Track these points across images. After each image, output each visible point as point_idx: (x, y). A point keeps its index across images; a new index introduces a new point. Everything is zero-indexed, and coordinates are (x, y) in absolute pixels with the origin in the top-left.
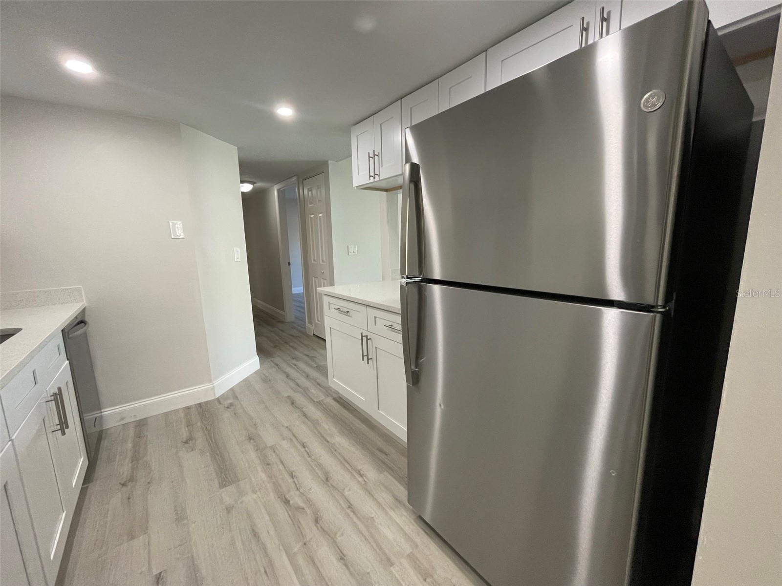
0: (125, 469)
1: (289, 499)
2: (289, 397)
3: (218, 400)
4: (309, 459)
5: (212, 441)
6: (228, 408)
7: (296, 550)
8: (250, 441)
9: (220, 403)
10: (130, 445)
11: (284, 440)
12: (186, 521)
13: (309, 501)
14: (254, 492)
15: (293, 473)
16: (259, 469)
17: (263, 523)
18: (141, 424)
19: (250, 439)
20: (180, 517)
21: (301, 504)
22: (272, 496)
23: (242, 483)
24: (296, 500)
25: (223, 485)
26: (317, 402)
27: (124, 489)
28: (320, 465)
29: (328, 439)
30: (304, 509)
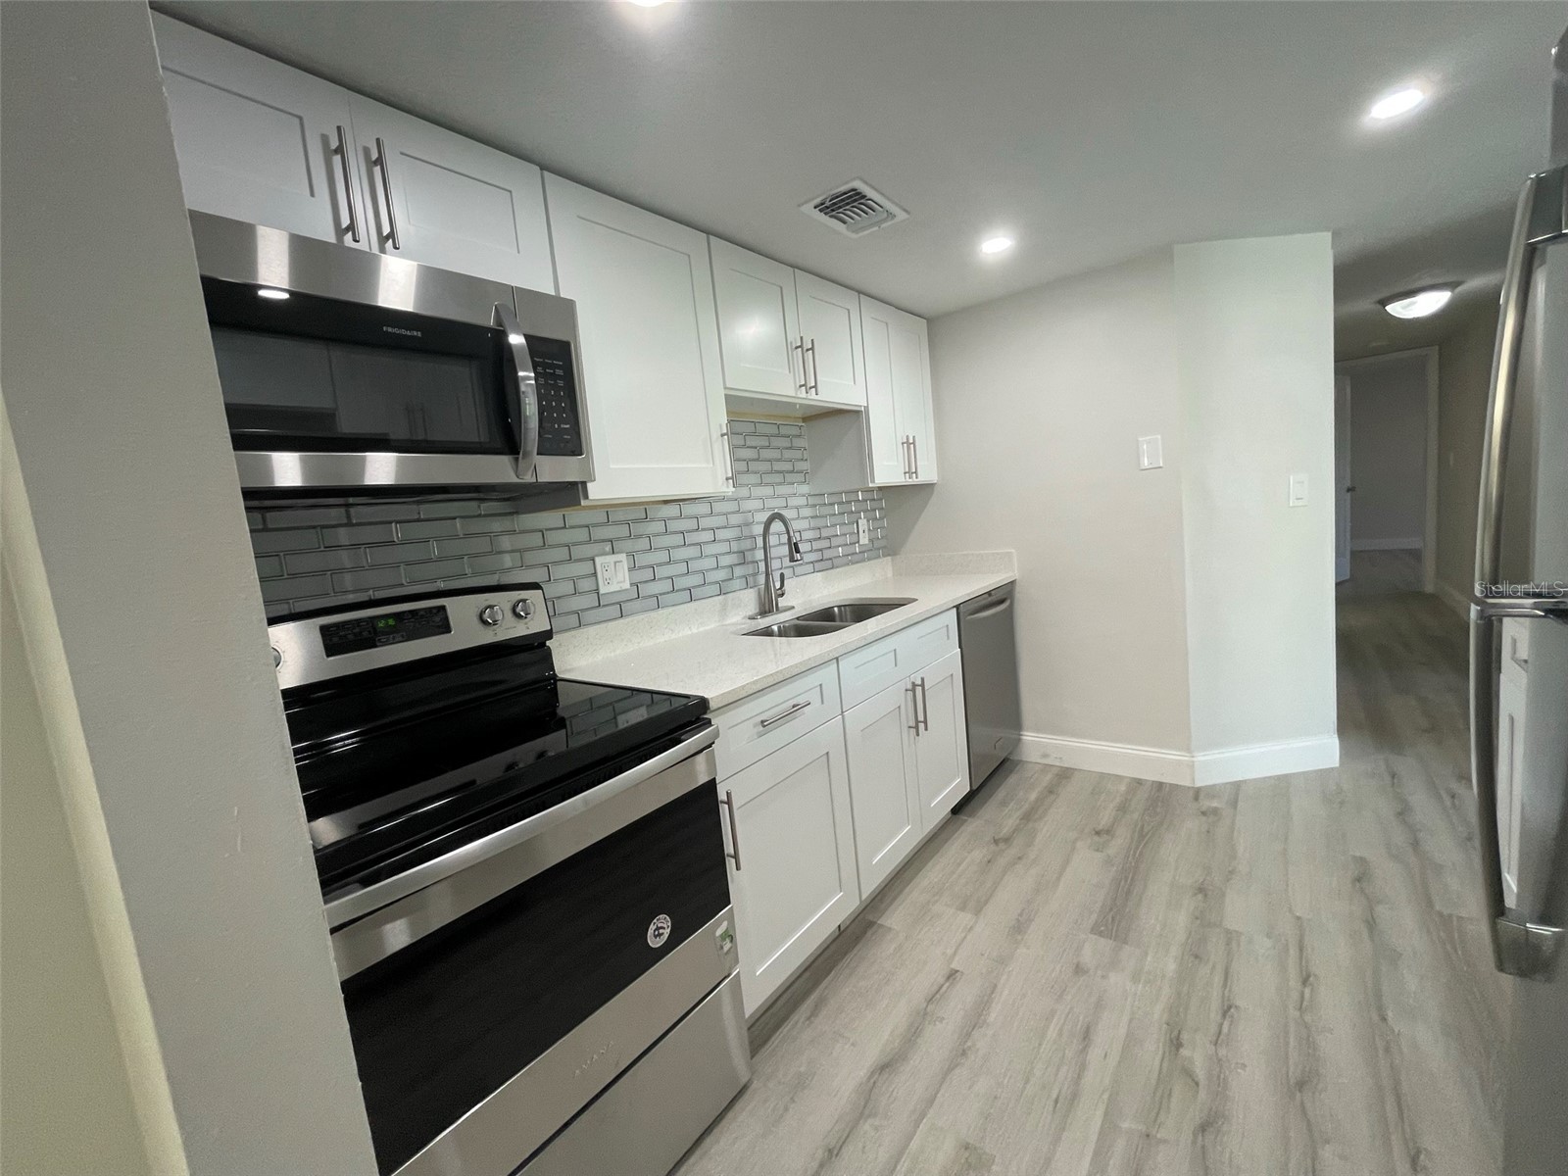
0: (1009, 822)
1: (1184, 1042)
2: (1362, 861)
3: (1197, 793)
4: (1294, 1013)
5: (1135, 852)
6: (1204, 813)
7: (1125, 1125)
8: (1196, 894)
9: (1196, 798)
10: (1033, 796)
11: (1269, 936)
12: (1019, 937)
13: (1220, 1085)
14: (1136, 978)
16: (1174, 951)
17: (1109, 1035)
18: (1065, 774)
19: (1201, 890)
20: (1019, 928)
21: (1200, 1073)
22: (1158, 1012)
23: (1127, 948)
24: (1197, 1055)
25: (1096, 930)
26: (1440, 914)
27: (993, 847)
28: (1309, 1044)
29: (1390, 1014)
30: (1197, 1084)
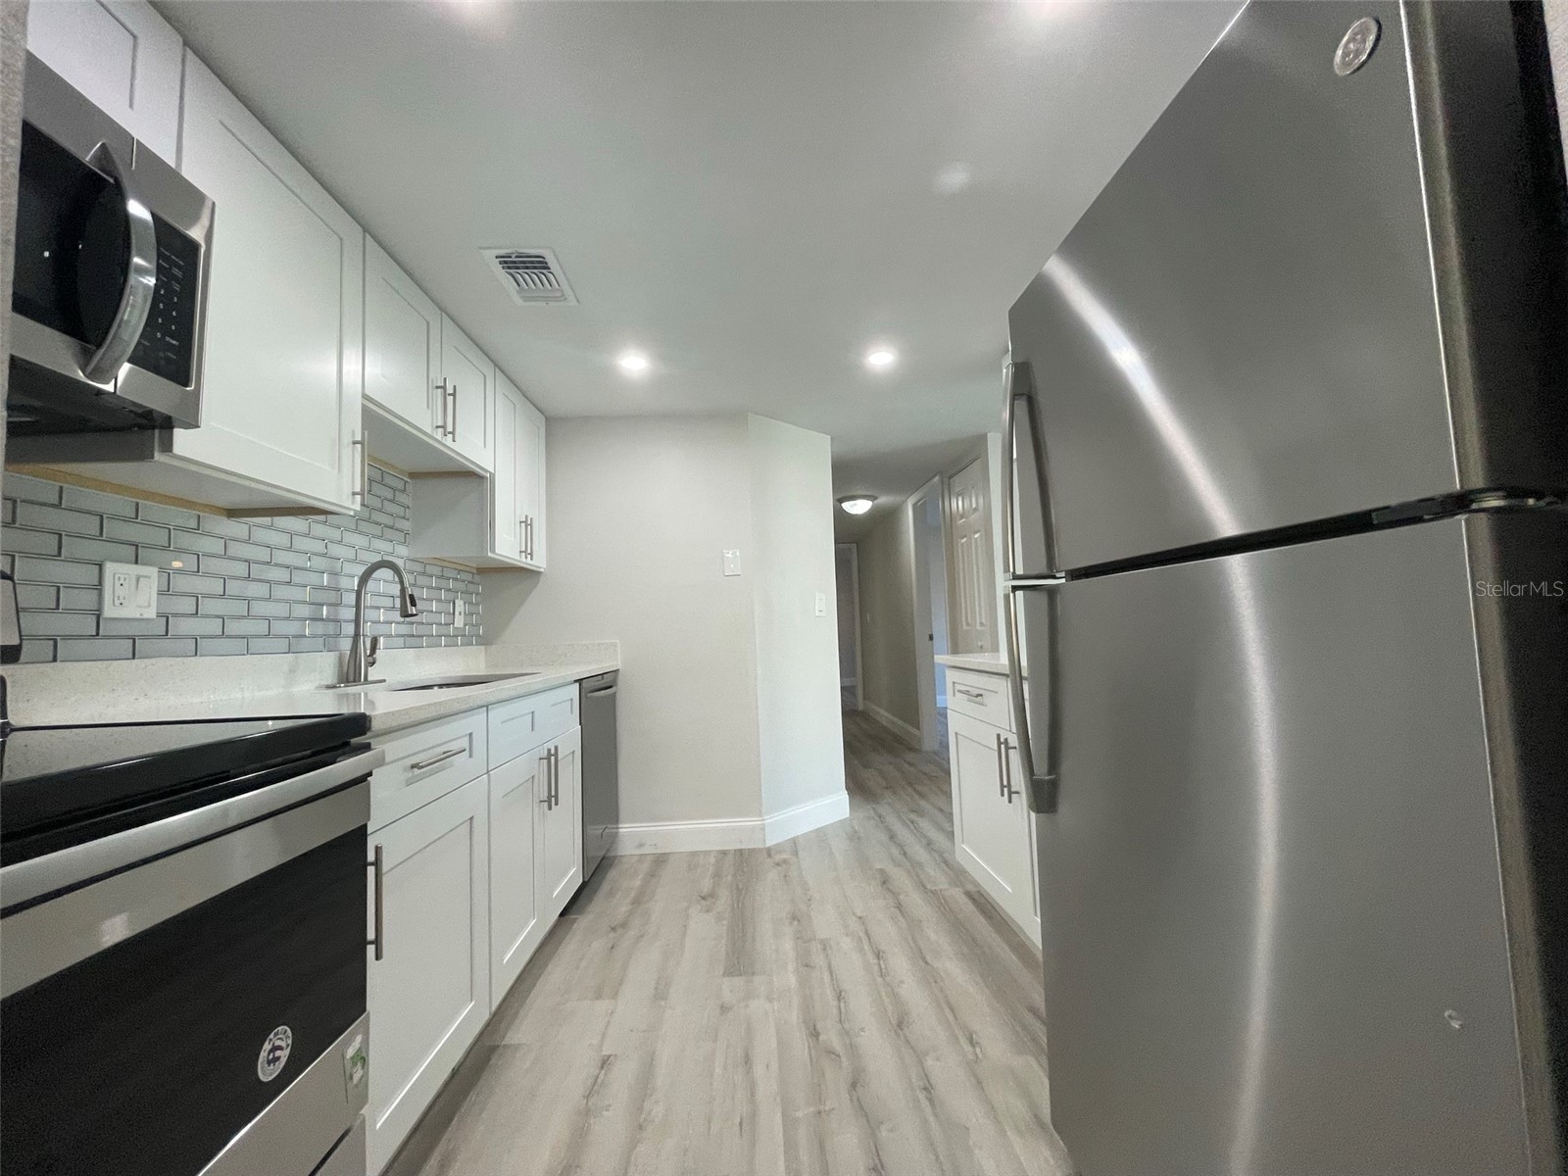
0: (621, 907)
1: (820, 1031)
2: (882, 871)
3: (769, 852)
4: (879, 980)
5: (738, 905)
6: (778, 864)
7: (801, 1114)
8: (792, 922)
9: (769, 855)
10: (637, 883)
11: (847, 935)
12: (663, 1003)
13: (853, 1049)
14: (770, 1000)
15: (843, 993)
16: (791, 967)
17: (766, 1047)
18: (660, 860)
19: (794, 918)
20: (660, 994)
21: (838, 1047)
22: (794, 1017)
23: (757, 979)
24: (832, 1037)
25: (728, 973)
26: (931, 891)
27: (612, 935)
28: (895, 996)
29: (928, 958)
30: (838, 1056)
